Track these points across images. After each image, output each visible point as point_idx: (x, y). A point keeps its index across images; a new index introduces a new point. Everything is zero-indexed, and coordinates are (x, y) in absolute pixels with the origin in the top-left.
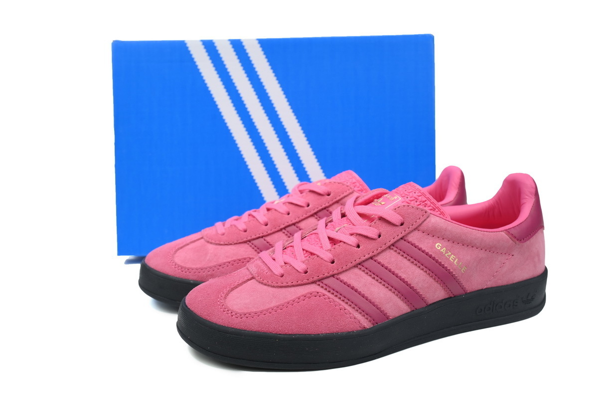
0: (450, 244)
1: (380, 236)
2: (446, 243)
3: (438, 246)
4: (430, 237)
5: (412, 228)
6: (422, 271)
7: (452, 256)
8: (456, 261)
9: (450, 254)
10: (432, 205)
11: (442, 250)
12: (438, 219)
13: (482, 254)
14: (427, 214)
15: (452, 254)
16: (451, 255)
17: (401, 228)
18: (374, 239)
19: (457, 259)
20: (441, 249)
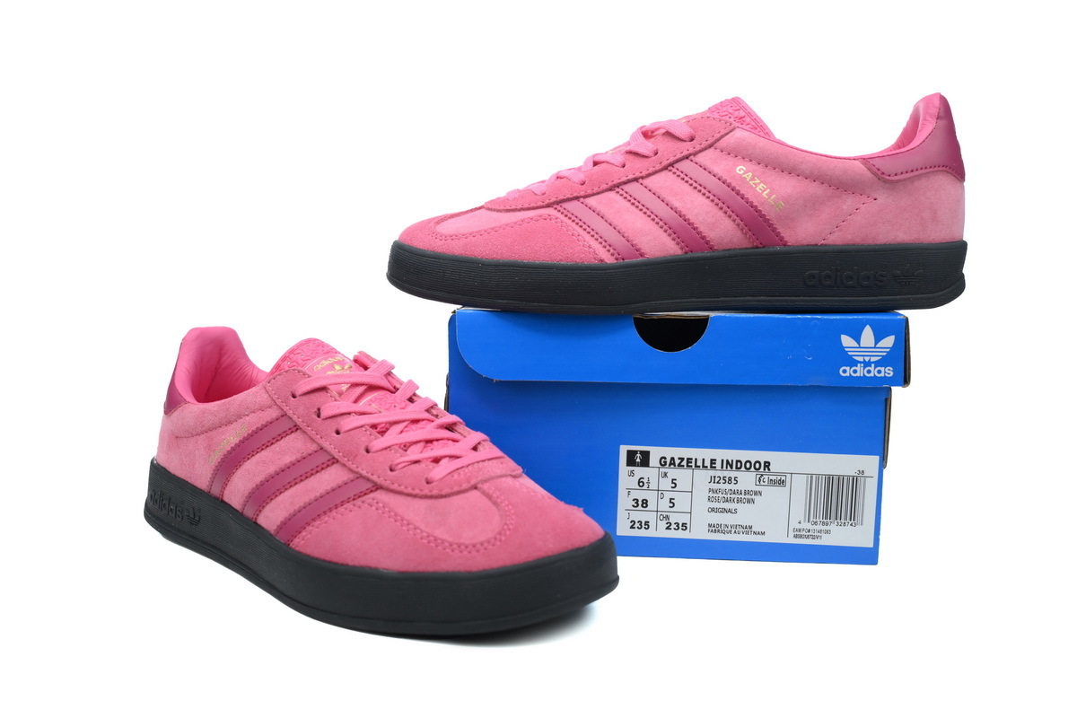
0: (759, 169)
1: (656, 154)
2: (754, 167)
3: (740, 169)
4: (730, 158)
5: (705, 144)
6: (707, 201)
7: (762, 184)
8: (766, 192)
9: (758, 181)
10: (753, 123)
11: (745, 176)
12: (746, 133)
13: (815, 189)
14: (732, 126)
15: (762, 182)
16: (759, 184)
17: (688, 144)
18: (647, 157)
19: (768, 190)
20: (744, 174)
